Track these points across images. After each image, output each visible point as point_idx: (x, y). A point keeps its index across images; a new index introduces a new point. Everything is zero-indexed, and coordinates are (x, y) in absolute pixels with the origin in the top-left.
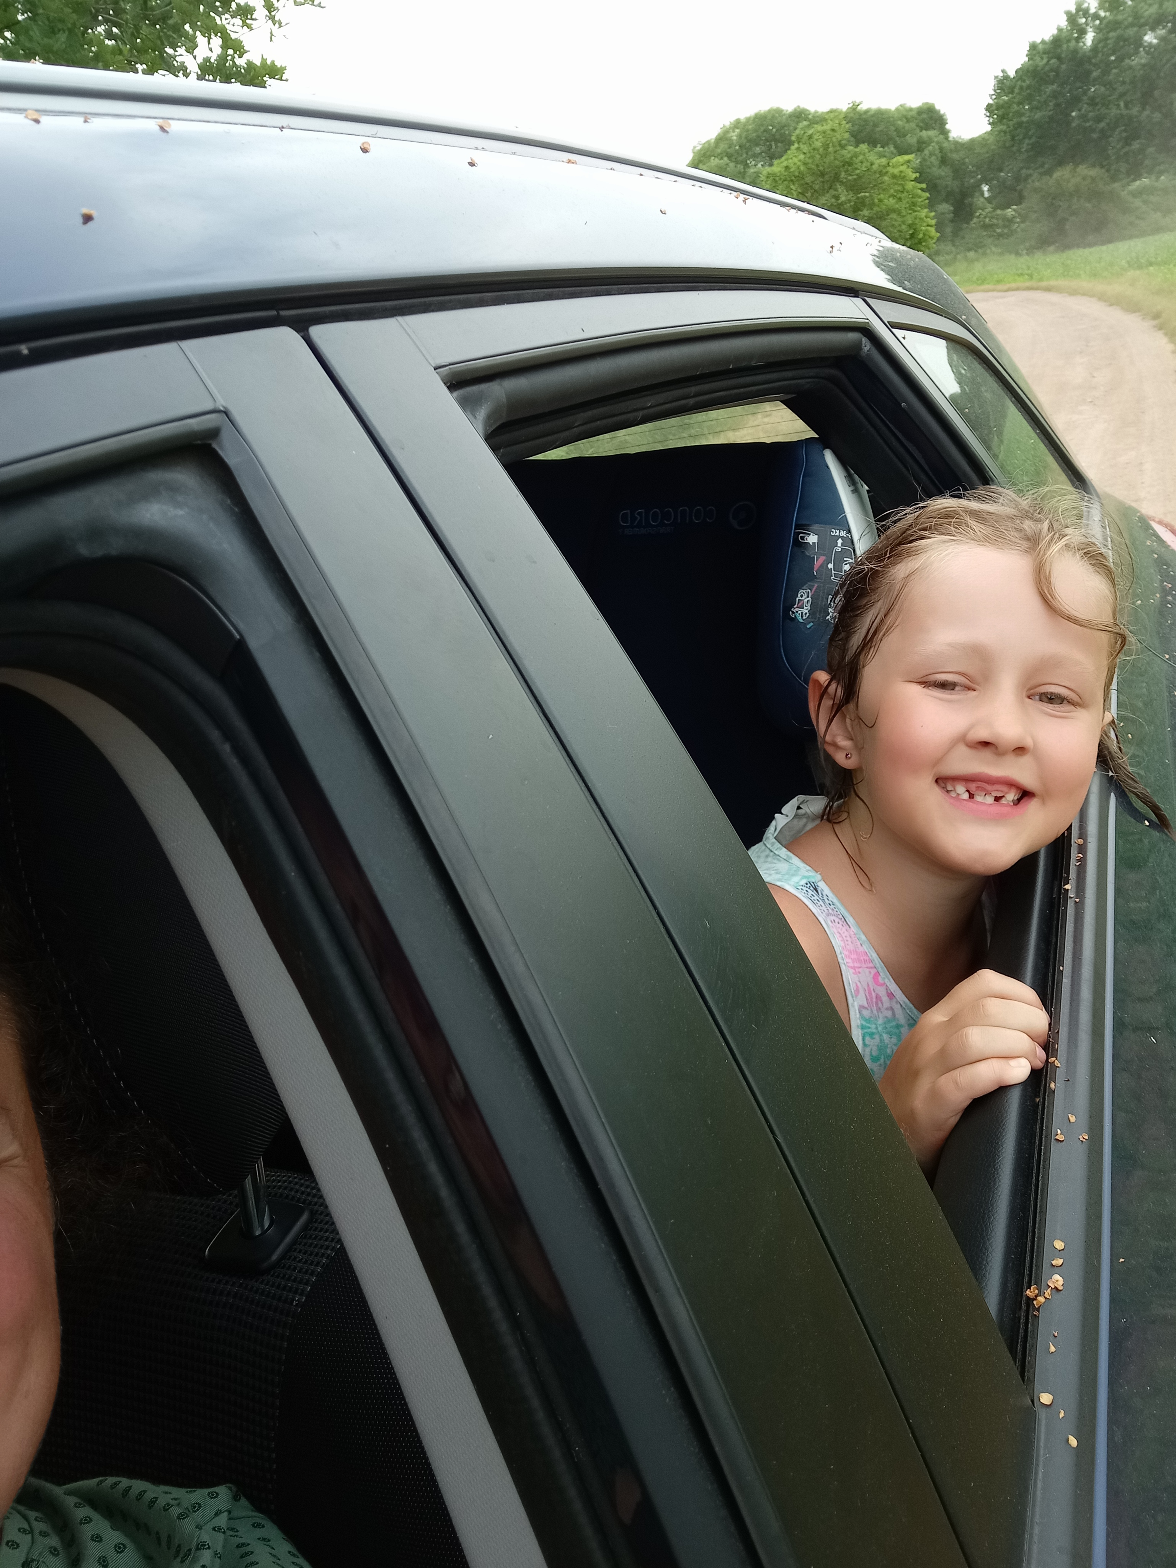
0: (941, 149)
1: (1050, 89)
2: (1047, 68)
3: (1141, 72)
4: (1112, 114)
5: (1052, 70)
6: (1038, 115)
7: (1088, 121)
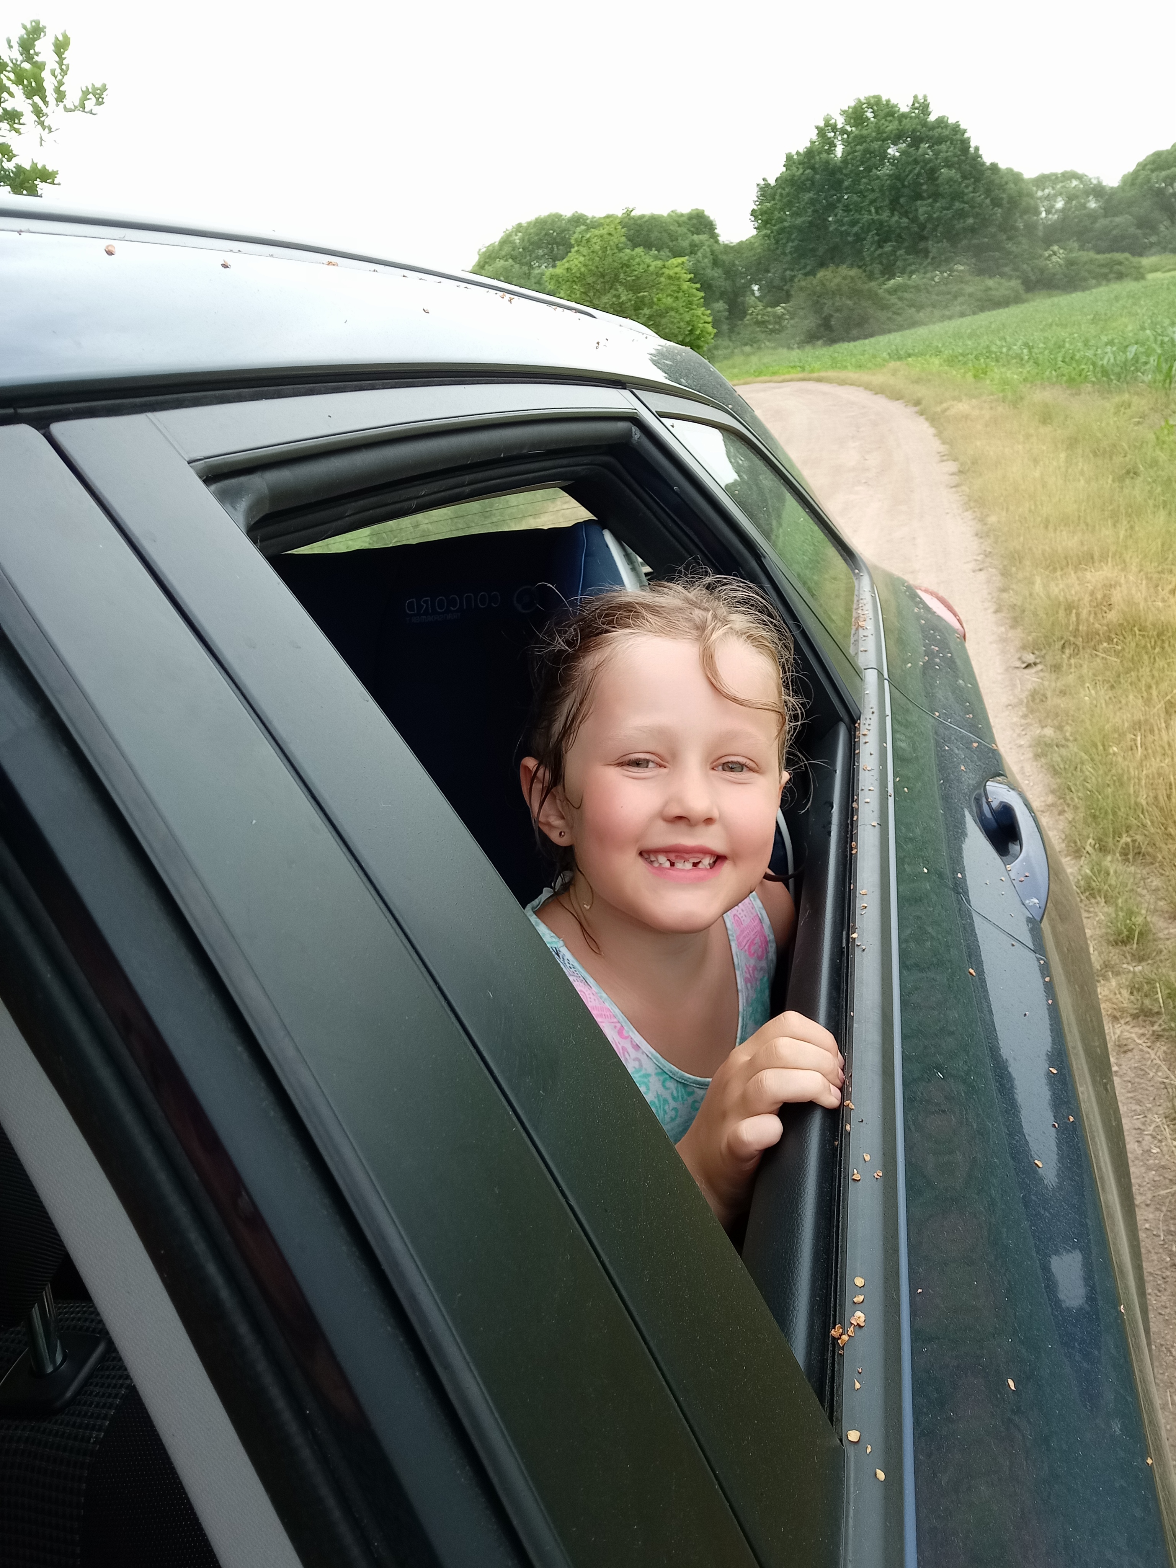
0: (712, 252)
1: (807, 196)
2: (803, 178)
3: (888, 182)
4: (865, 220)
5: (808, 179)
6: (799, 221)
7: (843, 225)
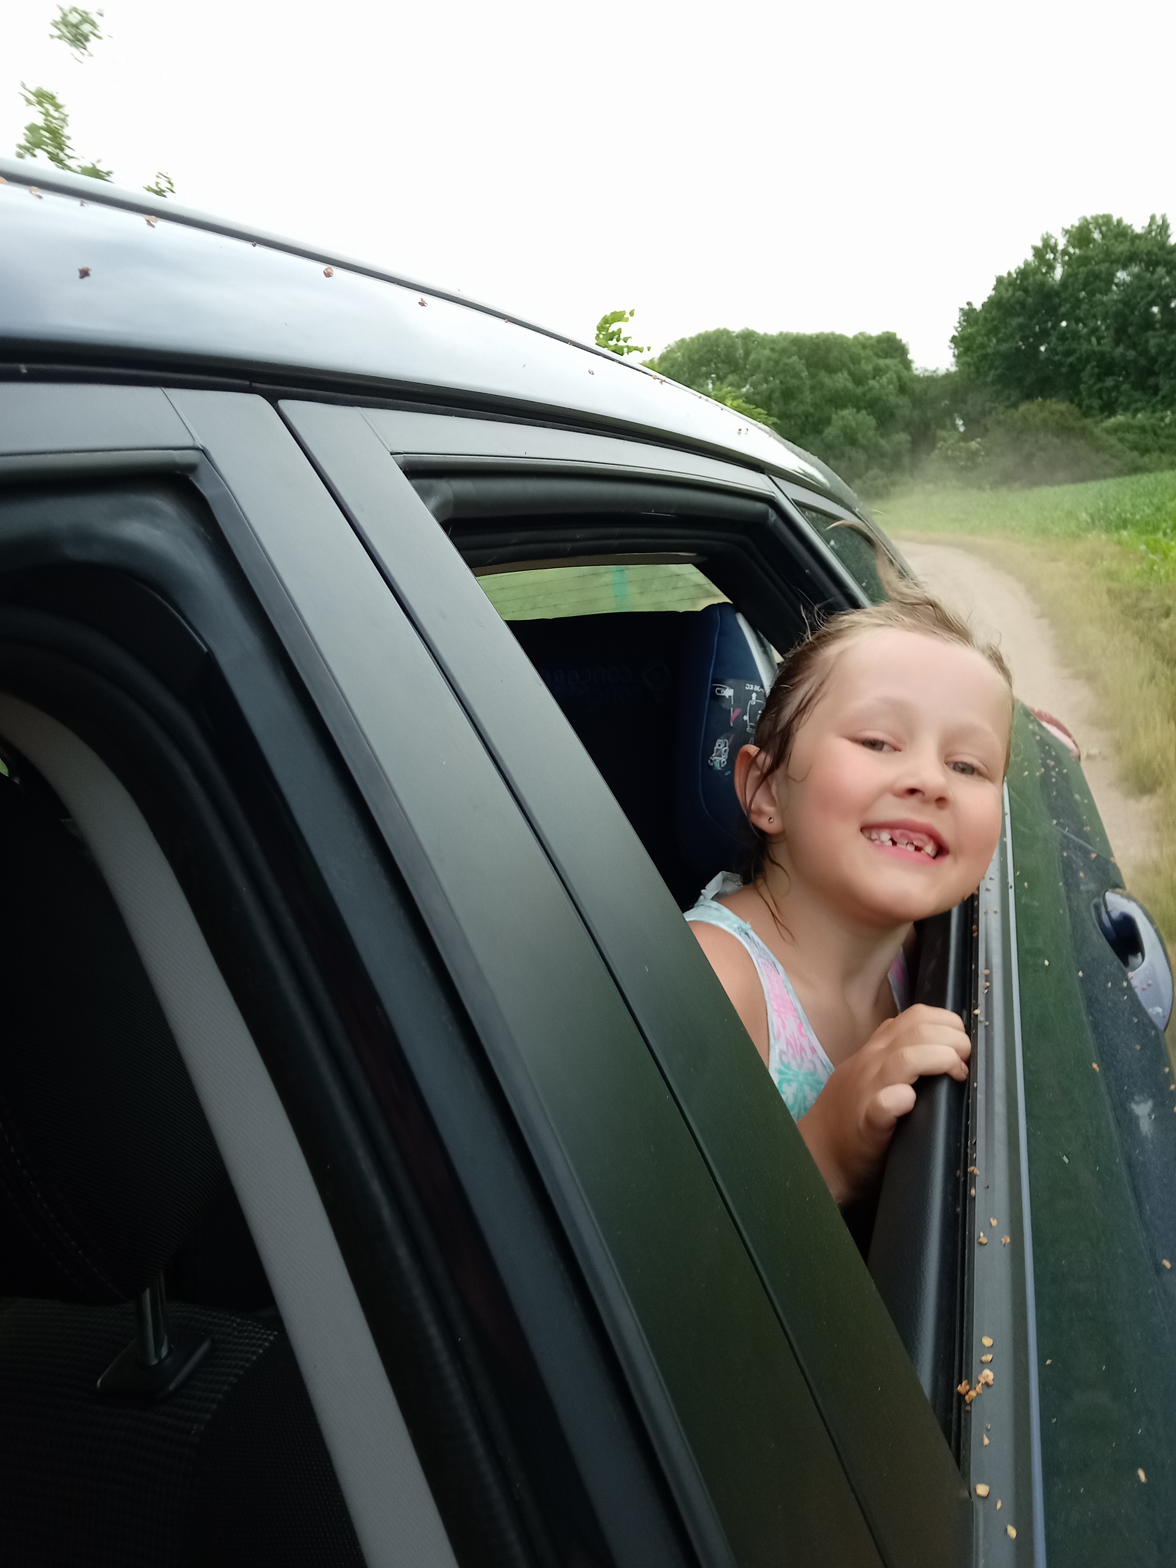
0: (899, 378)
1: (1015, 322)
2: (1013, 300)
3: (1114, 308)
4: (1083, 350)
5: (1018, 302)
6: (1004, 347)
7: (1057, 354)
